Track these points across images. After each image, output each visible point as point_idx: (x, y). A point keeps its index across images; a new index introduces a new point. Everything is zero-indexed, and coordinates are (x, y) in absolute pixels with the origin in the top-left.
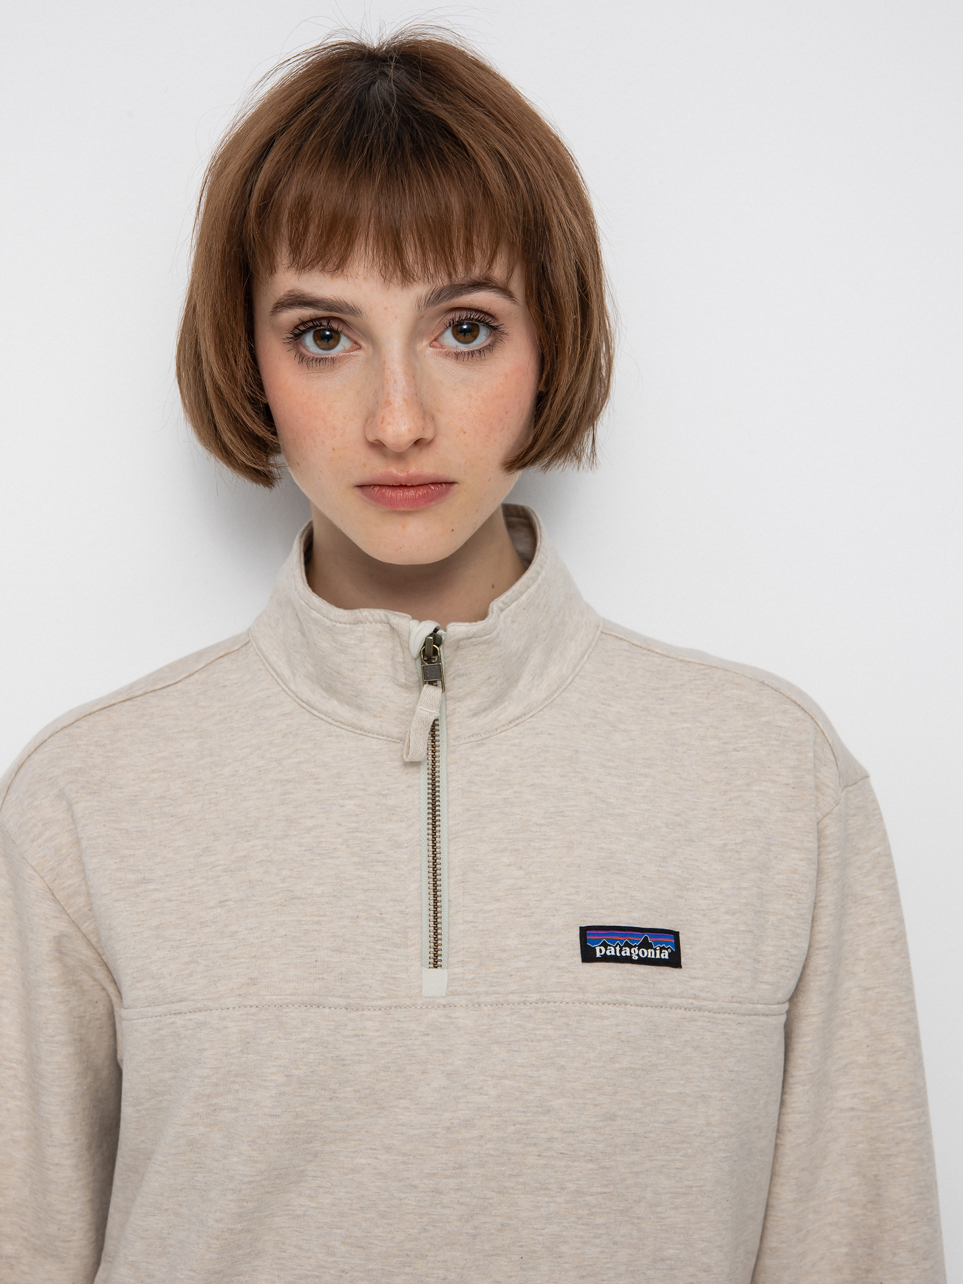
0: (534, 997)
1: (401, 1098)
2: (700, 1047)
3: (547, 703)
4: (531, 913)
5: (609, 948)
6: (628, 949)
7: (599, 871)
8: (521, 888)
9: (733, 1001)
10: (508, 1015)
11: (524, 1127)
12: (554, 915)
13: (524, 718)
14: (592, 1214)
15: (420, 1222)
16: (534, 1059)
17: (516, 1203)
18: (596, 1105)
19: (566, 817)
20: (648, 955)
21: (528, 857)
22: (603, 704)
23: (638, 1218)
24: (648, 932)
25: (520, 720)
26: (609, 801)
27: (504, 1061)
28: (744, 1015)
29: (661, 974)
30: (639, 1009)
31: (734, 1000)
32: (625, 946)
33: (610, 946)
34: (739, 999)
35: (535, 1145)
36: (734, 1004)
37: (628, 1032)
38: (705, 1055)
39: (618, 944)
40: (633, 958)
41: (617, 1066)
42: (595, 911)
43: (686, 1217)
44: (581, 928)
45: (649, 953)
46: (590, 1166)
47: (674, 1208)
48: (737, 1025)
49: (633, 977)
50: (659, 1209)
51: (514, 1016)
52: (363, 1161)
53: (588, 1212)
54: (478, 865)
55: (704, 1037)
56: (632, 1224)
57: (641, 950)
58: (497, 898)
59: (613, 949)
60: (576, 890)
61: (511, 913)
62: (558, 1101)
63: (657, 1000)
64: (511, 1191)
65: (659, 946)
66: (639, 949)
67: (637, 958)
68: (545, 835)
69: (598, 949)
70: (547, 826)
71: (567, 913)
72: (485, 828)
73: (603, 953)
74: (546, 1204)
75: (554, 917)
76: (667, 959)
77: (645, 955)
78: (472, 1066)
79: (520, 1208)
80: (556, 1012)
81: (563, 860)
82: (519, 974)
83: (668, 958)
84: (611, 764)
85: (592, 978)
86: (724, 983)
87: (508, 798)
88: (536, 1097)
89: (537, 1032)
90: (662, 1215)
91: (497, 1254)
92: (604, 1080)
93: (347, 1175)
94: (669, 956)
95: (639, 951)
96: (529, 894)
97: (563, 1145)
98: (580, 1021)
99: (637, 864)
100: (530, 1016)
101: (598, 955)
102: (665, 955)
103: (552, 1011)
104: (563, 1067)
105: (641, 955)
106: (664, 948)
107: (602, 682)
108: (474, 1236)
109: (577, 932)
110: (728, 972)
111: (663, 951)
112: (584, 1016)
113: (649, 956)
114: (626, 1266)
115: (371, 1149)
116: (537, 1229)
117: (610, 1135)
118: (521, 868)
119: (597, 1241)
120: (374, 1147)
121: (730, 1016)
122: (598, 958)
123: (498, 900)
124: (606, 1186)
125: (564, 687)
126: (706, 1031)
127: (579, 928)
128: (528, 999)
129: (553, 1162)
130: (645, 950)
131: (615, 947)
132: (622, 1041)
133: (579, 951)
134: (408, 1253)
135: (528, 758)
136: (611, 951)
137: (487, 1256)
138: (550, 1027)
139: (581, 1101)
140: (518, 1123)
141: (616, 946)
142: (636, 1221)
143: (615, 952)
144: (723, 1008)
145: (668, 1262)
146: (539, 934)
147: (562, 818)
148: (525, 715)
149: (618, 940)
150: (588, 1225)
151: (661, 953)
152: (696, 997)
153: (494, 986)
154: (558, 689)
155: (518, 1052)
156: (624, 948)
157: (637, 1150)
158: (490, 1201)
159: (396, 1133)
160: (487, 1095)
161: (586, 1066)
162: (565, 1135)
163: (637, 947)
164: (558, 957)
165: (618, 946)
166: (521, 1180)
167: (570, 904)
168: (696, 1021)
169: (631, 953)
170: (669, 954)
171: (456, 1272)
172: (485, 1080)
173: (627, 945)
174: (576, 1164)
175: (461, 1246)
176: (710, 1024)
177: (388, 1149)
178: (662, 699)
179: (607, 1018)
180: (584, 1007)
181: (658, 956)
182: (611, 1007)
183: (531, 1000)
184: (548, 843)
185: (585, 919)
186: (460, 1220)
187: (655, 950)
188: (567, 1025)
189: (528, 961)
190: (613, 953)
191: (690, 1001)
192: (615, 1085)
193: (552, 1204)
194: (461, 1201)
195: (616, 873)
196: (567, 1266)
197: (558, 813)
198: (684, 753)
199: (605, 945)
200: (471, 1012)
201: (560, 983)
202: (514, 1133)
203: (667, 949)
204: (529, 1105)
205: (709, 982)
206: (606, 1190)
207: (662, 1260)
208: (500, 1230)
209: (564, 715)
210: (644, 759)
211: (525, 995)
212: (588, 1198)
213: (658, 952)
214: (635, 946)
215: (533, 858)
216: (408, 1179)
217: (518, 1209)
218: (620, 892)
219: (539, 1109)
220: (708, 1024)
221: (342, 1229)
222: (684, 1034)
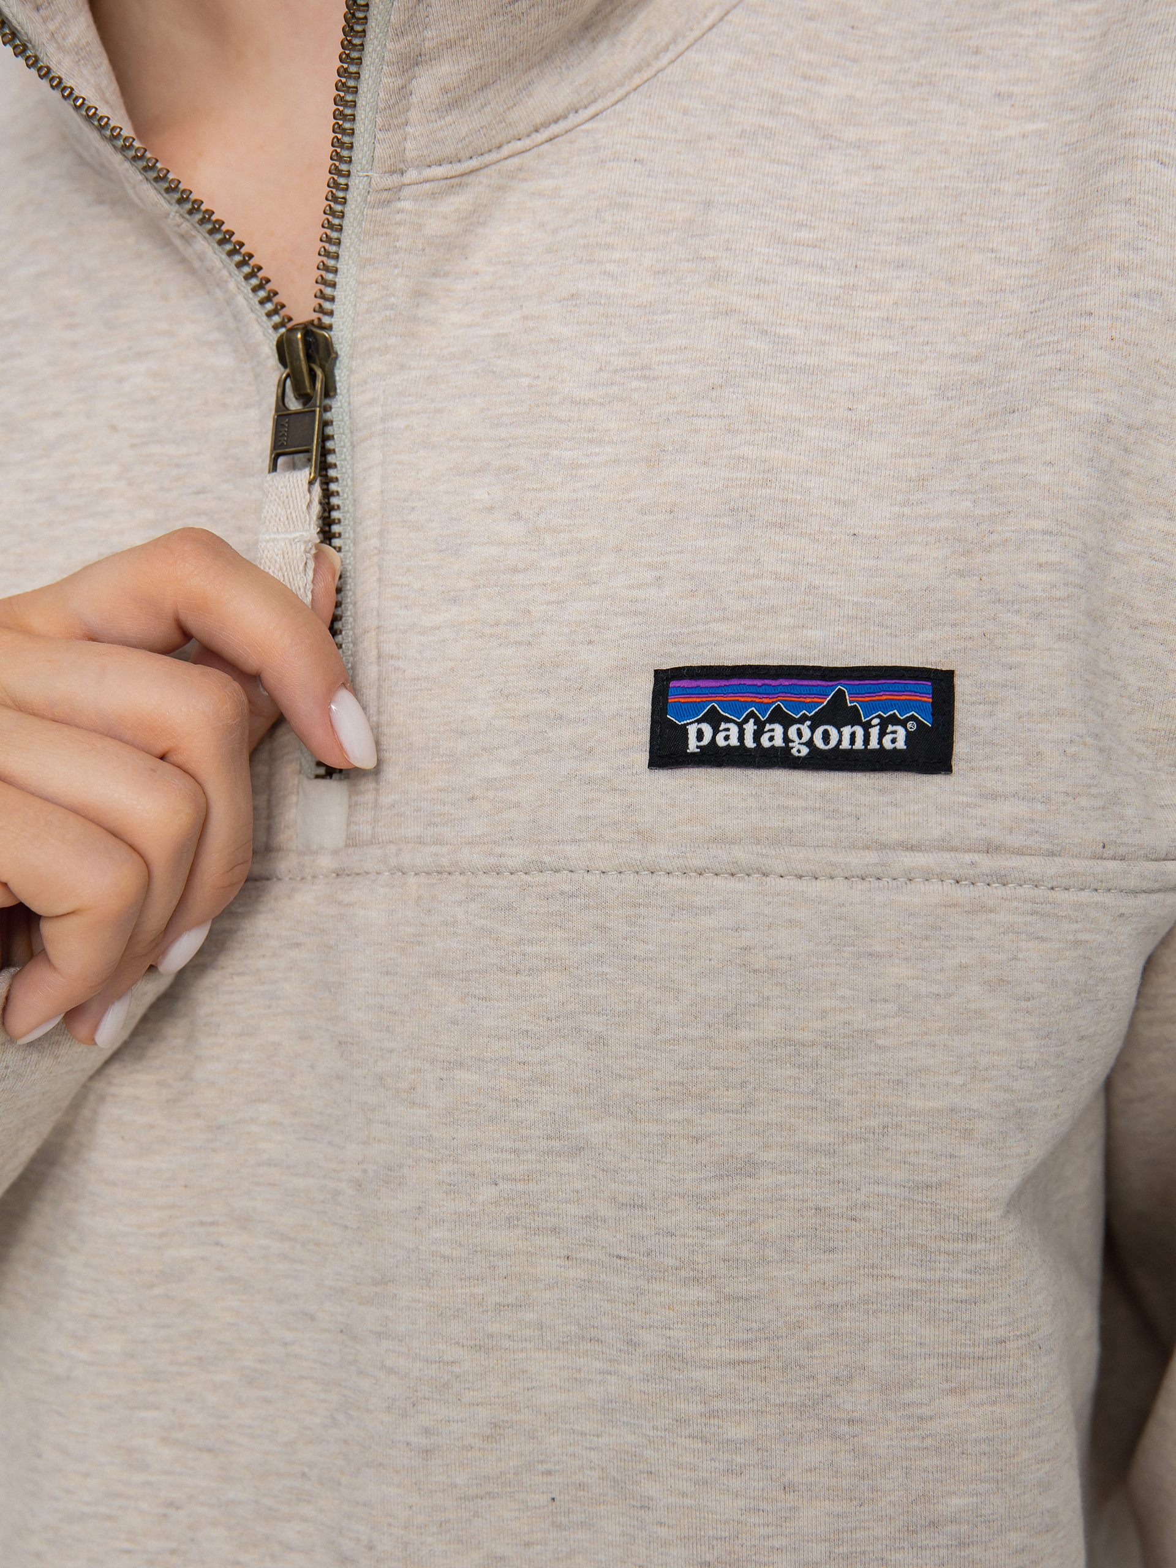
0: (517, 855)
1: (260, 1100)
2: (1008, 982)
3: (637, 80)
4: (533, 635)
5: (723, 726)
6: (778, 729)
7: (725, 520)
8: (515, 570)
9: (1105, 855)
10: (460, 903)
11: (520, 1186)
12: (590, 642)
13: (573, 119)
14: (713, 1414)
15: (324, 1401)
16: (525, 1018)
17: (524, 1372)
18: (697, 1139)
19: (655, 379)
20: (840, 742)
21: (539, 486)
22: (805, 77)
23: (851, 1422)
24: (849, 678)
25: (563, 125)
26: (782, 331)
27: (455, 1023)
28: (1135, 892)
29: (882, 791)
30: (801, 886)
31: (1109, 852)
32: (771, 720)
33: (728, 720)
34: (1122, 850)
35: (554, 1230)
36: (1106, 863)
37: (771, 947)
38: (1024, 1004)
39: (752, 715)
40: (794, 752)
41: (745, 1034)
42: (700, 627)
43: (992, 1413)
44: (657, 673)
45: (847, 737)
46: (695, 1293)
47: (952, 1391)
48: (1114, 920)
49: (791, 802)
50: (909, 1396)
51: (473, 906)
52: (187, 1253)
53: (701, 1408)
54: (413, 508)
55: (1020, 955)
56: (835, 1437)
57: (819, 731)
58: (452, 593)
59: (734, 730)
60: (655, 573)
61: (483, 635)
62: (599, 1126)
63: (858, 860)
64: (506, 1343)
65: (879, 716)
66: (813, 729)
67: (805, 751)
68: (591, 430)
69: (692, 730)
70: (602, 404)
71: (625, 637)
72: (439, 411)
73: (706, 741)
74: (599, 1377)
75: (590, 647)
76: (901, 751)
77: (833, 743)
78: (388, 1029)
79: (534, 1384)
80: (572, 896)
81: (632, 495)
82: (491, 794)
83: (905, 747)
84: (804, 235)
85: (673, 806)
86: (1082, 809)
87: (505, 335)
88: (543, 1113)
89: (529, 949)
90: (924, 1411)
91: (488, 1493)
92: (712, 1073)
93: (152, 1286)
94: (906, 743)
95: (813, 732)
96: (533, 586)
97: (620, 1236)
98: (633, 919)
99: (838, 502)
100: (510, 908)
101: (693, 745)
102: (898, 739)
103: (562, 893)
104: (601, 1039)
105: (819, 743)
106: (894, 720)
107: (811, 19)
108: (427, 1452)
109: (647, 685)
110: (1094, 777)
111: (890, 728)
112: (646, 906)
113: (845, 745)
114: (827, 1544)
115: (202, 1224)
116: (583, 1434)
117: (744, 1212)
118: (518, 516)
119: (736, 1483)
120: (210, 1219)
121: (1097, 897)
122: (693, 754)
123: (455, 601)
124: (746, 1344)
125: (691, 36)
126: (1024, 937)
127: (653, 672)
128: (503, 860)
129: (603, 1277)
130: (833, 732)
131: (740, 726)
132: (755, 971)
133: (645, 737)
134: (306, 1470)
135: (570, 227)
136: (729, 736)
137: (466, 1498)
138: (559, 934)
139: (653, 1128)
140: (504, 1178)
141: (746, 721)
142: (844, 1429)
143: (741, 737)
144: (1074, 874)
145: (953, 1528)
146: (547, 692)
147: (643, 384)
148: (576, 112)
149: (751, 704)
150: (704, 1439)
151: (882, 734)
152: (990, 848)
153: (435, 825)
154: (674, 41)
155: (485, 999)
156: (768, 727)
157: (832, 1250)
158: (456, 1369)
159: (258, 1184)
160: (426, 1106)
161: (659, 1037)
162: (624, 1213)
163: (808, 723)
164: (590, 751)
165: (752, 721)
166: (530, 1316)
167: (636, 613)
168: (991, 911)
169: (786, 739)
170: (909, 736)
171: (391, 1534)
172: (420, 1071)
173: (778, 716)
174: (656, 1286)
175: (397, 1472)
176: (1035, 917)
177: (244, 1221)
178: (977, 51)
179: (709, 910)
180: (645, 882)
181: (874, 744)
182: (719, 882)
183: (510, 863)
184: (597, 450)
185: (673, 650)
186: (389, 1409)
187: (867, 726)
188: (603, 929)
189: (515, 763)
190: (734, 741)
191: (968, 858)
192: (743, 1084)
193: (613, 1379)
194: (389, 1363)
195: (774, 525)
196: (662, 1532)
197: (633, 369)
198: (1018, 194)
199: (714, 719)
200: (382, 890)
201: (588, 818)
202: (497, 1203)
203: (903, 724)
204: (525, 1132)
205: (1039, 807)
206: (745, 1355)
207: (933, 1524)
208: (487, 1438)
209: (686, 112)
210: (902, 220)
211: (498, 850)
212: (698, 1374)
213: (874, 732)
214: (802, 720)
215: (552, 489)
216: (296, 1296)
217: (530, 1385)
218: (777, 576)
219: (553, 1143)
220: (1029, 918)
221: (157, 1408)
222: (954, 947)
